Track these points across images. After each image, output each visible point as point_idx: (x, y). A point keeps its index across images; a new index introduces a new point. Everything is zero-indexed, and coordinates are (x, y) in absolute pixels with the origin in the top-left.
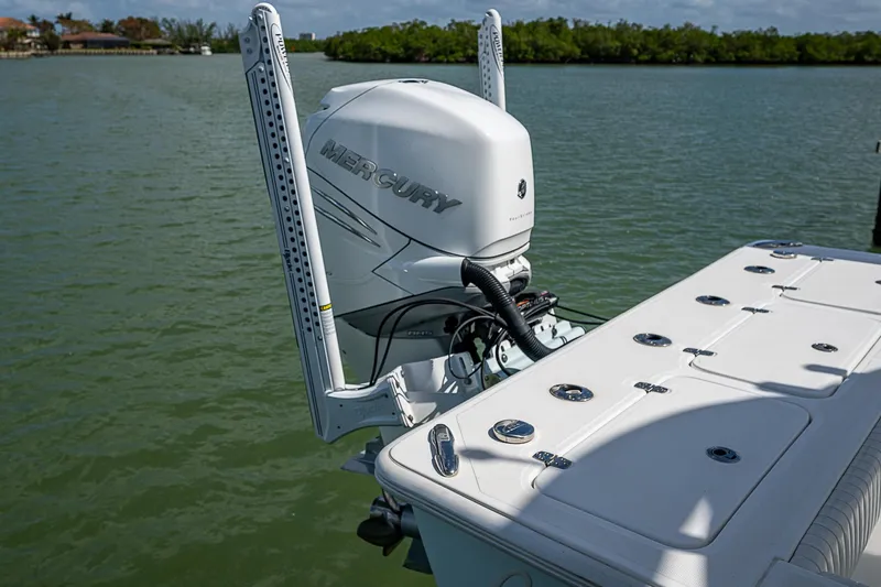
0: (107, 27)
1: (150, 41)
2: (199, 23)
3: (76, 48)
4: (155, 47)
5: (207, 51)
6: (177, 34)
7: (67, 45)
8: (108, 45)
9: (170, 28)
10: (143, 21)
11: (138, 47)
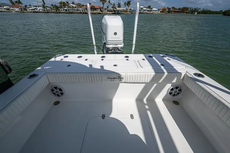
0: (179, 9)
1: (186, 11)
2: (197, 8)
3: (173, 12)
4: (186, 12)
5: (196, 13)
6: (191, 10)
7: (171, 12)
8: (178, 12)
9: (191, 9)
10: (186, 8)
11: (183, 12)
